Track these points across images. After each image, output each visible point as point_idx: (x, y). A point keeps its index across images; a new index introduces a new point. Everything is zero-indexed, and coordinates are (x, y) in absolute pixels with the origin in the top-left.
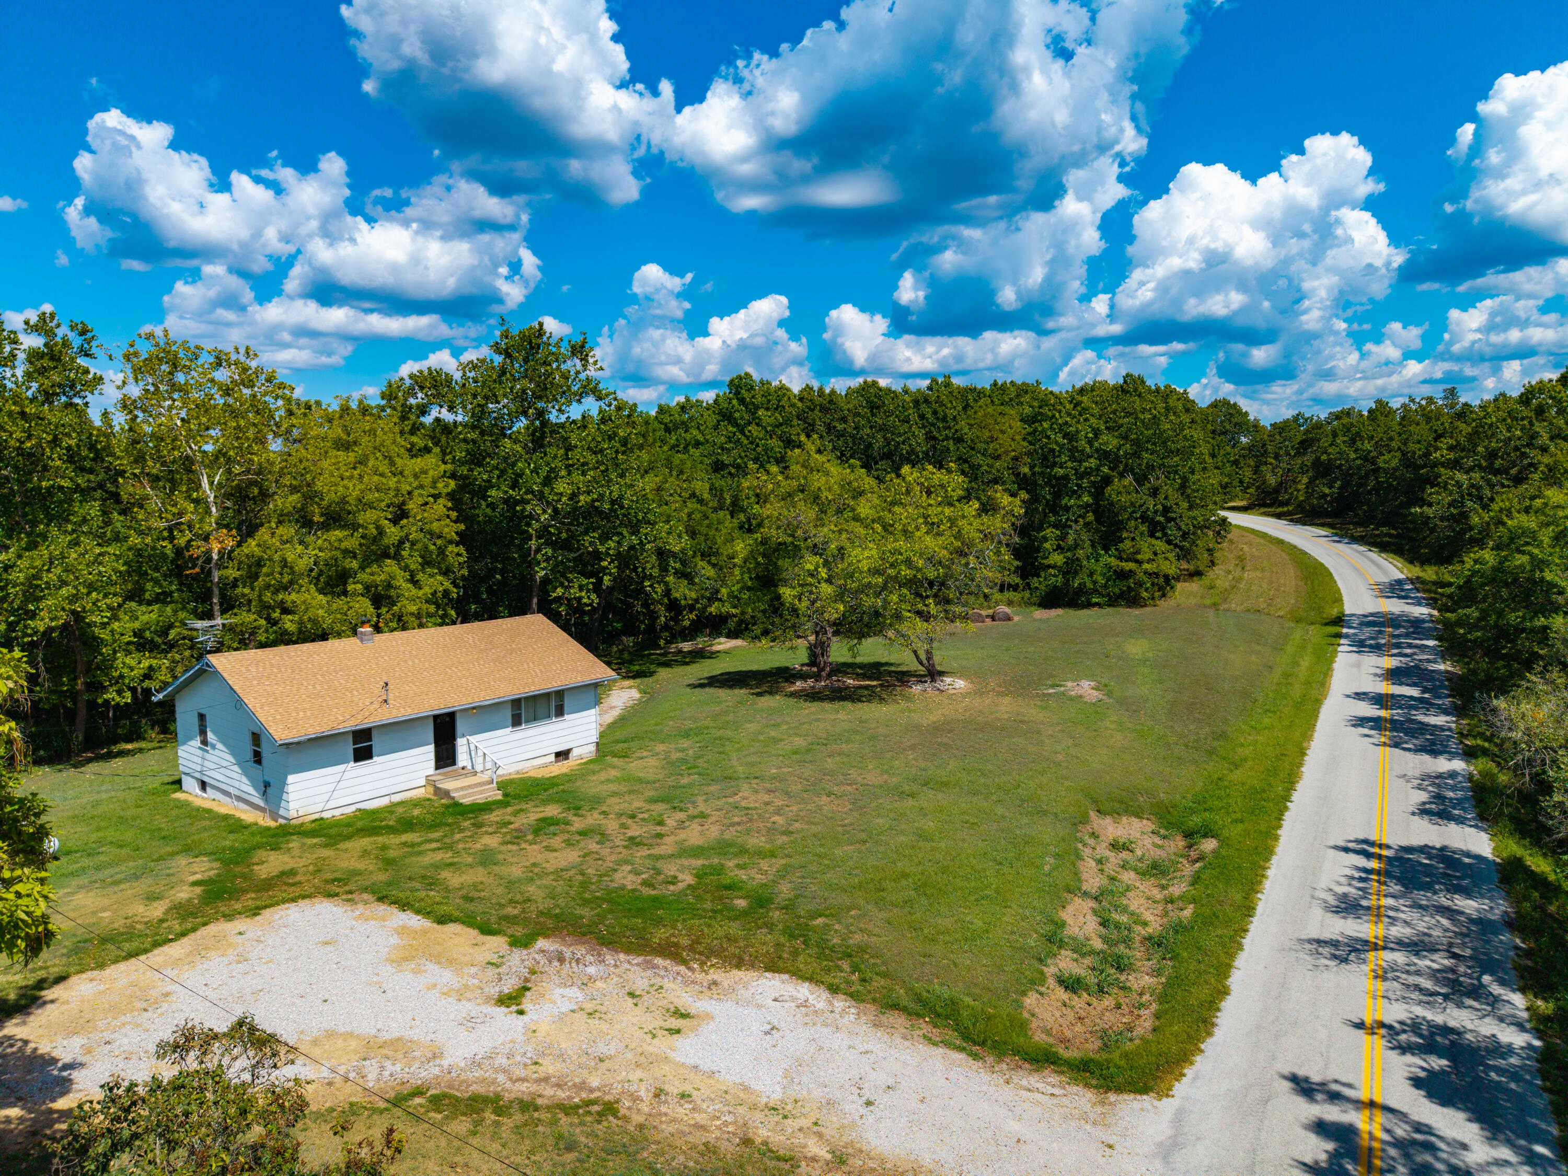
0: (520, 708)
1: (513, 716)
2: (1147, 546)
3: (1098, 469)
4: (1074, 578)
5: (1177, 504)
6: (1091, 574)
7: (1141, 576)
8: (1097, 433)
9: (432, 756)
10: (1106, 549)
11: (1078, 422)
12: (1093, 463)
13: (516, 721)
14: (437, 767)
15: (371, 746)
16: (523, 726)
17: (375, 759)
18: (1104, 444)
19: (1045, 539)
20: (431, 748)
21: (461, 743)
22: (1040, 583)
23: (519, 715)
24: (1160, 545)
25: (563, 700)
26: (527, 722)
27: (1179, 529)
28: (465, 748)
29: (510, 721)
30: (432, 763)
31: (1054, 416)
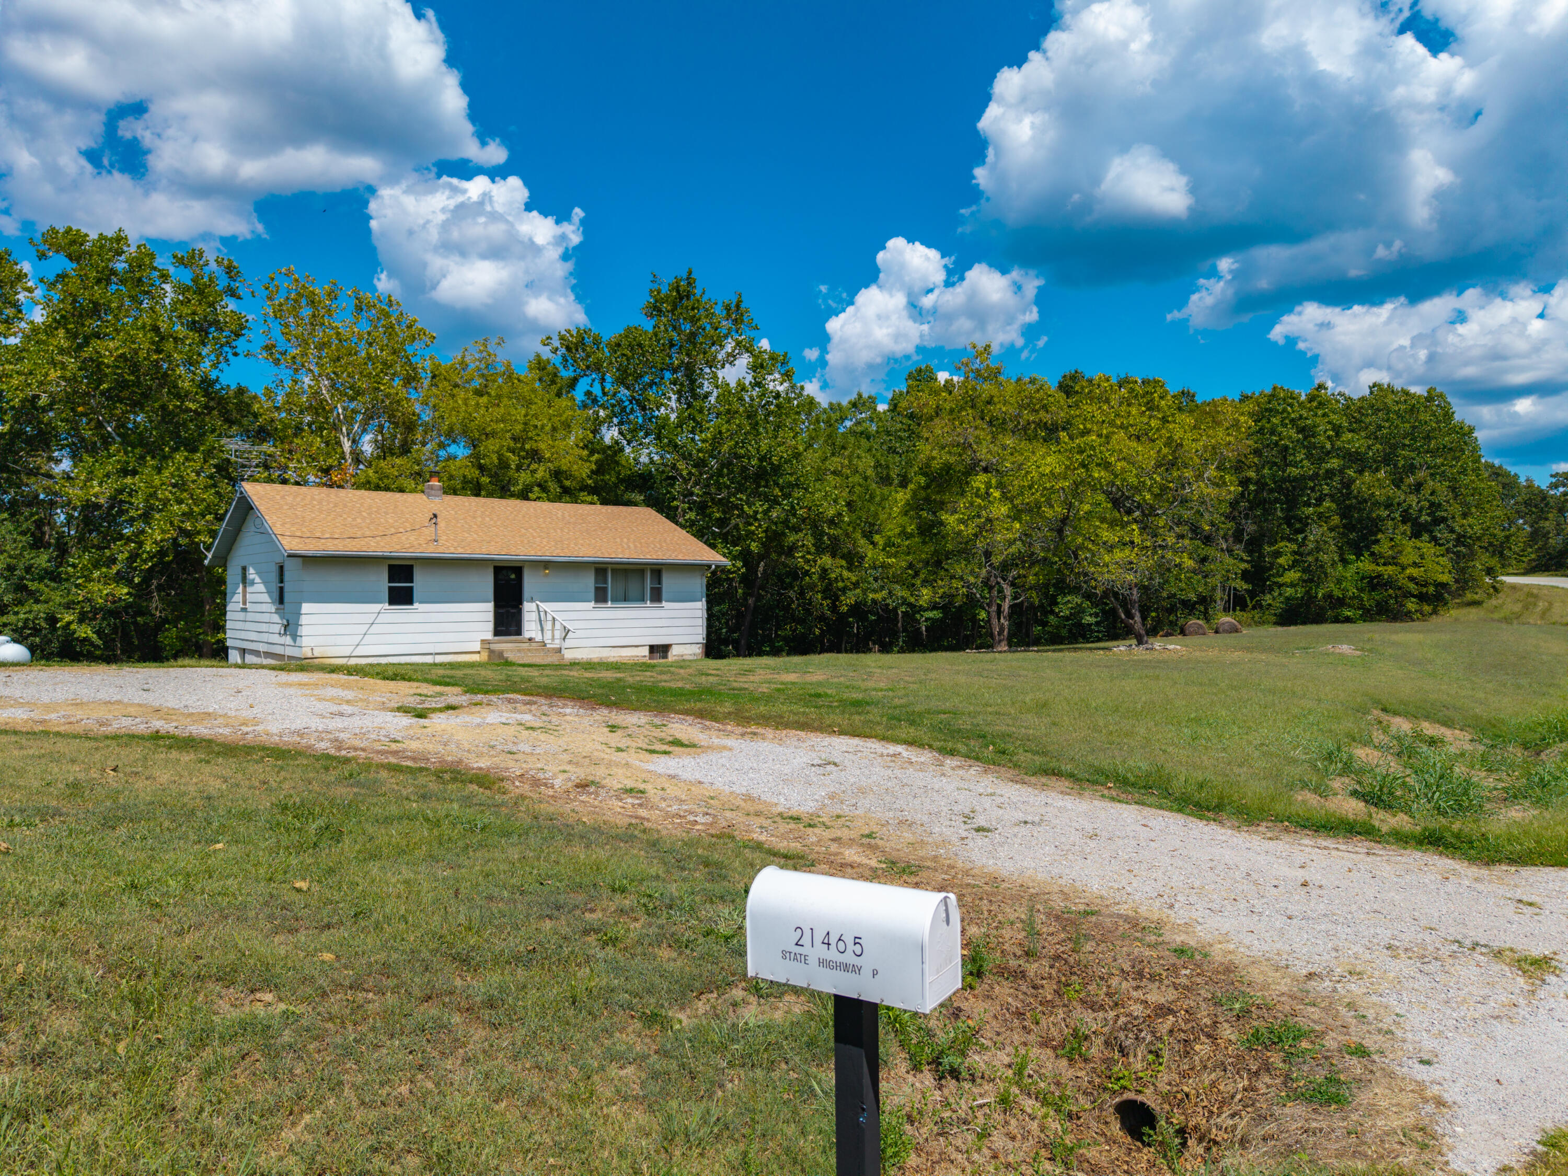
0: (606, 582)
1: (597, 589)
2: (1410, 550)
3: (1341, 471)
4: (1317, 586)
5: (1448, 502)
6: (1339, 582)
7: (1403, 581)
8: (1338, 430)
9: (490, 616)
10: (1359, 555)
11: (1316, 415)
12: (1334, 463)
13: (601, 596)
14: (497, 633)
15: (411, 588)
16: (609, 604)
17: (416, 605)
18: (1349, 442)
19: (1278, 554)
20: (490, 606)
21: (529, 610)
22: (1274, 599)
23: (605, 589)
24: (1428, 548)
25: (660, 582)
26: (614, 600)
27: (1452, 531)
28: (534, 616)
29: (592, 594)
30: (491, 626)
31: (1284, 410)
